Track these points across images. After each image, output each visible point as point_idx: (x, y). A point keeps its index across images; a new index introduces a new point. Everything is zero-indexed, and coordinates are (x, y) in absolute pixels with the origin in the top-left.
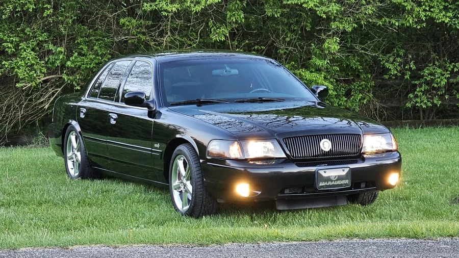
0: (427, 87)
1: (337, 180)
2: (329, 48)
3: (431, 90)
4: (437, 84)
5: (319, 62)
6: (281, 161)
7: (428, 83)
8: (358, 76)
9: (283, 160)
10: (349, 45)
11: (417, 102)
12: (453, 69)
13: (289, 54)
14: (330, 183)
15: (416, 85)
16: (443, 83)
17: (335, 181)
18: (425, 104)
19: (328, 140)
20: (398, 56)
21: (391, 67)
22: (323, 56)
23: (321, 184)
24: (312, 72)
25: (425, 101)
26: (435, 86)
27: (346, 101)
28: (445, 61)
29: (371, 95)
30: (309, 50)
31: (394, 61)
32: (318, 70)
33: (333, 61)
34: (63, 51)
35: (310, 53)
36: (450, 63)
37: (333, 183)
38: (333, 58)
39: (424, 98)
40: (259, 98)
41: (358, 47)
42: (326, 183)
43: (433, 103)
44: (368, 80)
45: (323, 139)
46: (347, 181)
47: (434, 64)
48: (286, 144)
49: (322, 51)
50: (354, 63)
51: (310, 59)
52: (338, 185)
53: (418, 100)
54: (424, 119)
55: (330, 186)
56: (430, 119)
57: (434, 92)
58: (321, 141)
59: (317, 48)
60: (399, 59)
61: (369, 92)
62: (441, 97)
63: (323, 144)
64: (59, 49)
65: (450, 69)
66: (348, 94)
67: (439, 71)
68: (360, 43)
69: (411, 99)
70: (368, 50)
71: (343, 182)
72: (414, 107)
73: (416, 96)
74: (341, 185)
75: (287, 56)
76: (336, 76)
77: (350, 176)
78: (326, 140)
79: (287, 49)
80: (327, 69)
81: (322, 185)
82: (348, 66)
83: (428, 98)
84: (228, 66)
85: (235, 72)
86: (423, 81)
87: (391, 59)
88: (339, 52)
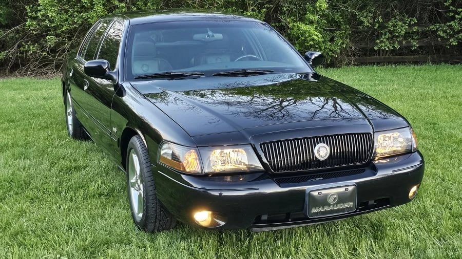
0: (390, 35)
1: (337, 204)
2: (320, 6)
3: (393, 37)
4: (398, 33)
5: (312, 17)
6: (258, 175)
7: (391, 32)
8: (339, 27)
9: (261, 174)
10: (334, 4)
11: (382, 46)
12: (410, 22)
13: (290, 10)
14: (326, 208)
15: (382, 34)
16: (403, 32)
17: (333, 205)
18: (388, 47)
19: (325, 145)
20: (370, 12)
21: (365, 20)
22: (315, 12)
23: (314, 211)
24: (306, 24)
25: (389, 45)
26: (397, 34)
27: (331, 45)
28: (404, 16)
29: (348, 40)
30: (305, 8)
31: (367, 16)
32: (311, 23)
33: (323, 16)
34: (124, 5)
35: (306, 10)
36: (408, 18)
37: (331, 208)
38: (323, 13)
39: (387, 43)
40: (243, 70)
41: (341, 6)
42: (321, 209)
43: (393, 47)
44: (347, 29)
45: (318, 143)
46: (351, 204)
47: (396, 18)
48: (265, 153)
49: (315, 8)
50: (338, 17)
51: (305, 14)
52: (338, 211)
53: (383, 44)
54: (383, 55)
55: (326, 212)
56: (387, 56)
57: (395, 39)
58: (315, 146)
59: (311, 6)
60: (370, 15)
61: (346, 38)
62: (400, 43)
63: (319, 151)
64: (122, 5)
65: (408, 22)
66: (332, 40)
67: (400, 23)
68: (343, 3)
69: (377, 44)
70: (347, 8)
71: (347, 205)
72: (379, 50)
73: (382, 42)
74: (343, 210)
75: (289, 12)
76: (324, 27)
77: (355, 197)
78: (322, 144)
79: (289, 7)
80: (318, 21)
81: (316, 211)
82: (333, 19)
83: (390, 43)
84: (210, 30)
85: (219, 36)
86: (387, 30)
87: (365, 15)
88: (327, 9)
